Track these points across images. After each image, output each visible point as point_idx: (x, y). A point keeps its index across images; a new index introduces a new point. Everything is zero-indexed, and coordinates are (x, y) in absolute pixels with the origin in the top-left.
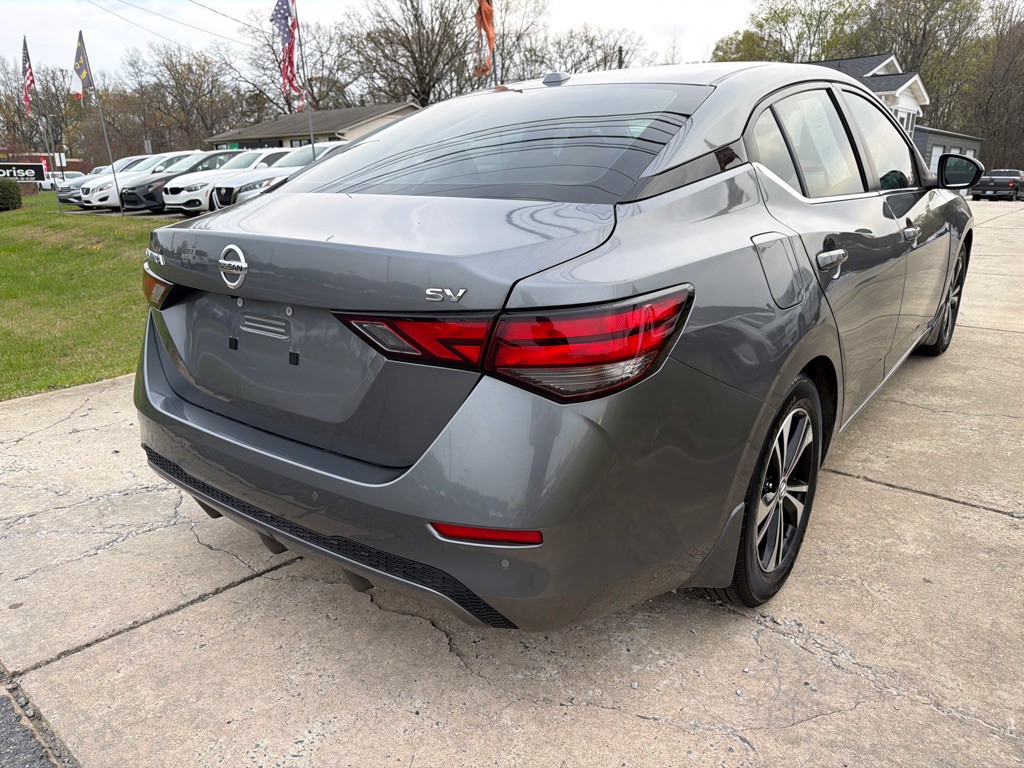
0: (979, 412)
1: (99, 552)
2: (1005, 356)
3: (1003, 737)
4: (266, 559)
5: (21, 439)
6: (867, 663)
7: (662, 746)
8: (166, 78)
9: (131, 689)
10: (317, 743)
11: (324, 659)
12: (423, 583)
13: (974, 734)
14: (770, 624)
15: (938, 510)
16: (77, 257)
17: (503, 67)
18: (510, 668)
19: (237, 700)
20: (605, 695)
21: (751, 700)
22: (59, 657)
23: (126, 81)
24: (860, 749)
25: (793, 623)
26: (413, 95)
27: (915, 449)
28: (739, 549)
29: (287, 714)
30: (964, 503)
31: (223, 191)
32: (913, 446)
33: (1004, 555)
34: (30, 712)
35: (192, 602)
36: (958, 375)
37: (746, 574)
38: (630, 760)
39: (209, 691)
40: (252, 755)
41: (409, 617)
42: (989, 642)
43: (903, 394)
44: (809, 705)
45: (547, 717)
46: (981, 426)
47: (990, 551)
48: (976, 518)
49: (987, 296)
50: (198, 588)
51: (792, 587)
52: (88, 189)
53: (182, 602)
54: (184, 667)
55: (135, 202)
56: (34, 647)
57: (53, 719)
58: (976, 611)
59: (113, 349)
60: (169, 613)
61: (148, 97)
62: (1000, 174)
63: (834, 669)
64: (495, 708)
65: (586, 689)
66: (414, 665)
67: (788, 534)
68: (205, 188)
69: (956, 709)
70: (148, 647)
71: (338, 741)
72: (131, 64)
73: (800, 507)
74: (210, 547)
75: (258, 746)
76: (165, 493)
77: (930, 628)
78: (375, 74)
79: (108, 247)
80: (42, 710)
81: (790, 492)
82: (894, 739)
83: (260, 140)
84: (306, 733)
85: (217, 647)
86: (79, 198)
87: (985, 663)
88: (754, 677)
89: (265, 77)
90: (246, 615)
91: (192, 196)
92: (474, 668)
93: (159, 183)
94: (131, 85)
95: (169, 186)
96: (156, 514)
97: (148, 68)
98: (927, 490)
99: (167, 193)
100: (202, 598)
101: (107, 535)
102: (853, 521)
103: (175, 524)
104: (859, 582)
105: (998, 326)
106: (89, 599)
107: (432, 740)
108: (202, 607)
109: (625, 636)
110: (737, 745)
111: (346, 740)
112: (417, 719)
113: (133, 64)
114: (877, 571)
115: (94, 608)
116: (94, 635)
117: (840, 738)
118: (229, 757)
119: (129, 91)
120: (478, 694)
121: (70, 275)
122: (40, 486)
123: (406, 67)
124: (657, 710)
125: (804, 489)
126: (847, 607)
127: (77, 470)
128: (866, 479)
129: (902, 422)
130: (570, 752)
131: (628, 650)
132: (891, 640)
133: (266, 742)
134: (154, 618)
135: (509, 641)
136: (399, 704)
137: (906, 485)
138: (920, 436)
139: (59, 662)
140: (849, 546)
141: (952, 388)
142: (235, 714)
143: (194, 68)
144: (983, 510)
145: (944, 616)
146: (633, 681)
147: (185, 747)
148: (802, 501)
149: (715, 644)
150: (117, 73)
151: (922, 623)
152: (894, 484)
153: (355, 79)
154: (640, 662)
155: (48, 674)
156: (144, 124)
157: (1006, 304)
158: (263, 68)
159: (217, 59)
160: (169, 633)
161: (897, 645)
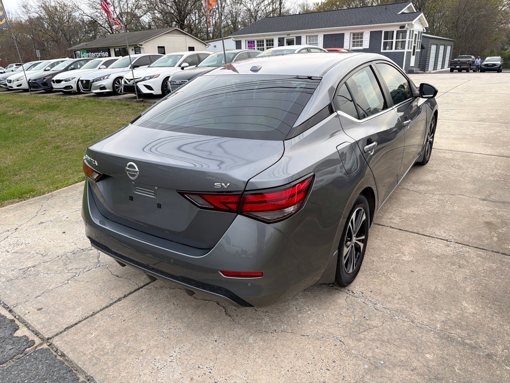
0: (439, 193)
1: (69, 281)
2: (452, 164)
3: (435, 332)
4: (143, 280)
5: (17, 229)
6: (387, 307)
7: (311, 346)
8: (43, 14)
9: (99, 341)
10: (178, 356)
11: (175, 322)
12: (218, 293)
13: (425, 332)
14: (351, 293)
15: (418, 240)
16: (11, 119)
17: (221, 7)
18: (250, 320)
19: (143, 342)
20: (288, 328)
21: (344, 325)
22: (65, 330)
23: (21, 16)
24: (383, 341)
25: (360, 293)
26: (176, 21)
27: (412, 212)
28: (337, 267)
29: (165, 346)
30: (429, 236)
31: (84, 82)
32: (411, 210)
33: (443, 258)
34: (60, 354)
35: (115, 302)
36: (431, 175)
37: (340, 276)
38: (298, 352)
39: (131, 339)
40: (154, 363)
41: (208, 301)
42: (433, 296)
43: (408, 185)
44: (365, 325)
45: (266, 338)
46: (439, 200)
47: (437, 257)
48: (433, 242)
49: (448, 132)
50: (116, 295)
51: (360, 277)
52: (11, 80)
53: (111, 302)
54: (119, 330)
55: (37, 87)
56: (53, 327)
57: (70, 356)
58: (429, 283)
59: (40, 171)
60: (107, 307)
61: (34, 24)
62: (463, 58)
63: (375, 310)
64: (246, 336)
65: (281, 326)
66: (212, 322)
67: (357, 256)
68: (74, 80)
69: (419, 323)
70: (102, 322)
71: (187, 355)
72: (23, 7)
73: (362, 245)
74: (118, 276)
75: (155, 359)
76: (91, 251)
77: (412, 291)
78: (156, 11)
79: (27, 113)
80: (65, 353)
81: (357, 240)
82: (396, 336)
83: (98, 48)
84: (173, 352)
85: (130, 320)
86: (6, 85)
87: (431, 304)
88: (345, 316)
89: (97, 13)
90: (140, 306)
91: (68, 84)
92: (236, 321)
93: (49, 77)
94: (25, 18)
95: (54, 78)
96: (90, 262)
97: (33, 9)
98: (415, 231)
99: (54, 82)
100: (119, 300)
101: (70, 274)
102: (385, 246)
103: (99, 266)
104: (386, 273)
105: (451, 148)
106: (71, 304)
107: (223, 351)
108: (120, 304)
109: (295, 303)
110: (338, 343)
111: (189, 354)
112: (216, 343)
113: (25, 7)
114: (393, 268)
115: (74, 308)
116: (77, 320)
117: (376, 337)
118: (145, 364)
119: (23, 21)
120: (239, 331)
121: (9, 130)
122: (34, 252)
123: (171, 7)
124: (308, 332)
125: (363, 237)
126: (381, 284)
127: (48, 243)
128: (391, 227)
129: (407, 199)
130: (276, 351)
131: (296, 308)
132: (397, 297)
133: (158, 357)
134: (101, 310)
135: (249, 309)
136: (208, 338)
137: (407, 229)
138: (414, 206)
139: (66, 332)
140: (382, 258)
141: (429, 181)
142: (144, 347)
143: (58, 8)
144: (436, 239)
145: (417, 286)
146: (299, 321)
147: (126, 362)
148: (363, 242)
149: (330, 303)
150: (16, 12)
151: (409, 289)
152: (402, 229)
153: (145, 14)
154: (301, 313)
155: (63, 337)
156: (33, 38)
157: (456, 136)
158: (96, 8)
159: (71, 4)
160: (109, 316)
161: (399, 299)
